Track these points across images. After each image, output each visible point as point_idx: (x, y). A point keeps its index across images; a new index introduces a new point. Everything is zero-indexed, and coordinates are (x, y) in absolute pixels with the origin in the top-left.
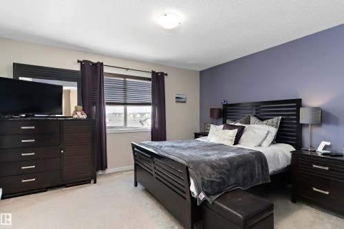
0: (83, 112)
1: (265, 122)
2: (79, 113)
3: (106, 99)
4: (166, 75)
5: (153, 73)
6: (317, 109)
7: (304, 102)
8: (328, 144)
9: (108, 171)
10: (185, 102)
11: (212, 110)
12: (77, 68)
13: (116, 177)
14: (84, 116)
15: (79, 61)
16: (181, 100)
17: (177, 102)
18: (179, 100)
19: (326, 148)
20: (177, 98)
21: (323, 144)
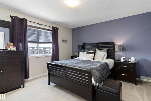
0: (14, 47)
1: (102, 50)
2: (11, 47)
3: (29, 39)
4: (59, 29)
5: (53, 27)
6: (120, 45)
7: (115, 43)
8: (124, 58)
9: (30, 78)
10: (66, 42)
11: (79, 46)
12: (10, 20)
13: (35, 81)
14: (15, 49)
15: (10, 16)
16: (65, 41)
17: (63, 42)
18: (64, 41)
19: (124, 59)
20: (63, 40)
21: (123, 58)
